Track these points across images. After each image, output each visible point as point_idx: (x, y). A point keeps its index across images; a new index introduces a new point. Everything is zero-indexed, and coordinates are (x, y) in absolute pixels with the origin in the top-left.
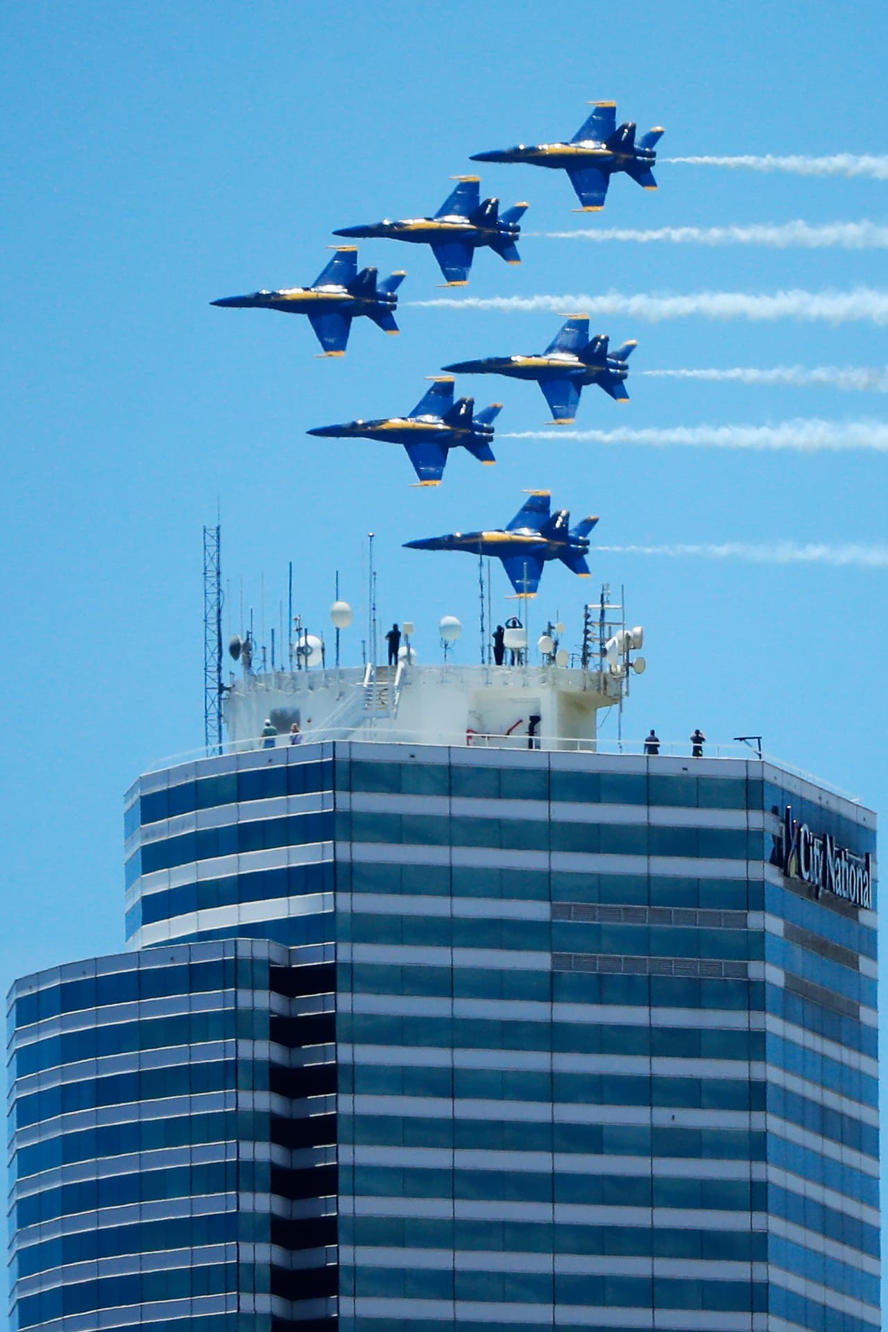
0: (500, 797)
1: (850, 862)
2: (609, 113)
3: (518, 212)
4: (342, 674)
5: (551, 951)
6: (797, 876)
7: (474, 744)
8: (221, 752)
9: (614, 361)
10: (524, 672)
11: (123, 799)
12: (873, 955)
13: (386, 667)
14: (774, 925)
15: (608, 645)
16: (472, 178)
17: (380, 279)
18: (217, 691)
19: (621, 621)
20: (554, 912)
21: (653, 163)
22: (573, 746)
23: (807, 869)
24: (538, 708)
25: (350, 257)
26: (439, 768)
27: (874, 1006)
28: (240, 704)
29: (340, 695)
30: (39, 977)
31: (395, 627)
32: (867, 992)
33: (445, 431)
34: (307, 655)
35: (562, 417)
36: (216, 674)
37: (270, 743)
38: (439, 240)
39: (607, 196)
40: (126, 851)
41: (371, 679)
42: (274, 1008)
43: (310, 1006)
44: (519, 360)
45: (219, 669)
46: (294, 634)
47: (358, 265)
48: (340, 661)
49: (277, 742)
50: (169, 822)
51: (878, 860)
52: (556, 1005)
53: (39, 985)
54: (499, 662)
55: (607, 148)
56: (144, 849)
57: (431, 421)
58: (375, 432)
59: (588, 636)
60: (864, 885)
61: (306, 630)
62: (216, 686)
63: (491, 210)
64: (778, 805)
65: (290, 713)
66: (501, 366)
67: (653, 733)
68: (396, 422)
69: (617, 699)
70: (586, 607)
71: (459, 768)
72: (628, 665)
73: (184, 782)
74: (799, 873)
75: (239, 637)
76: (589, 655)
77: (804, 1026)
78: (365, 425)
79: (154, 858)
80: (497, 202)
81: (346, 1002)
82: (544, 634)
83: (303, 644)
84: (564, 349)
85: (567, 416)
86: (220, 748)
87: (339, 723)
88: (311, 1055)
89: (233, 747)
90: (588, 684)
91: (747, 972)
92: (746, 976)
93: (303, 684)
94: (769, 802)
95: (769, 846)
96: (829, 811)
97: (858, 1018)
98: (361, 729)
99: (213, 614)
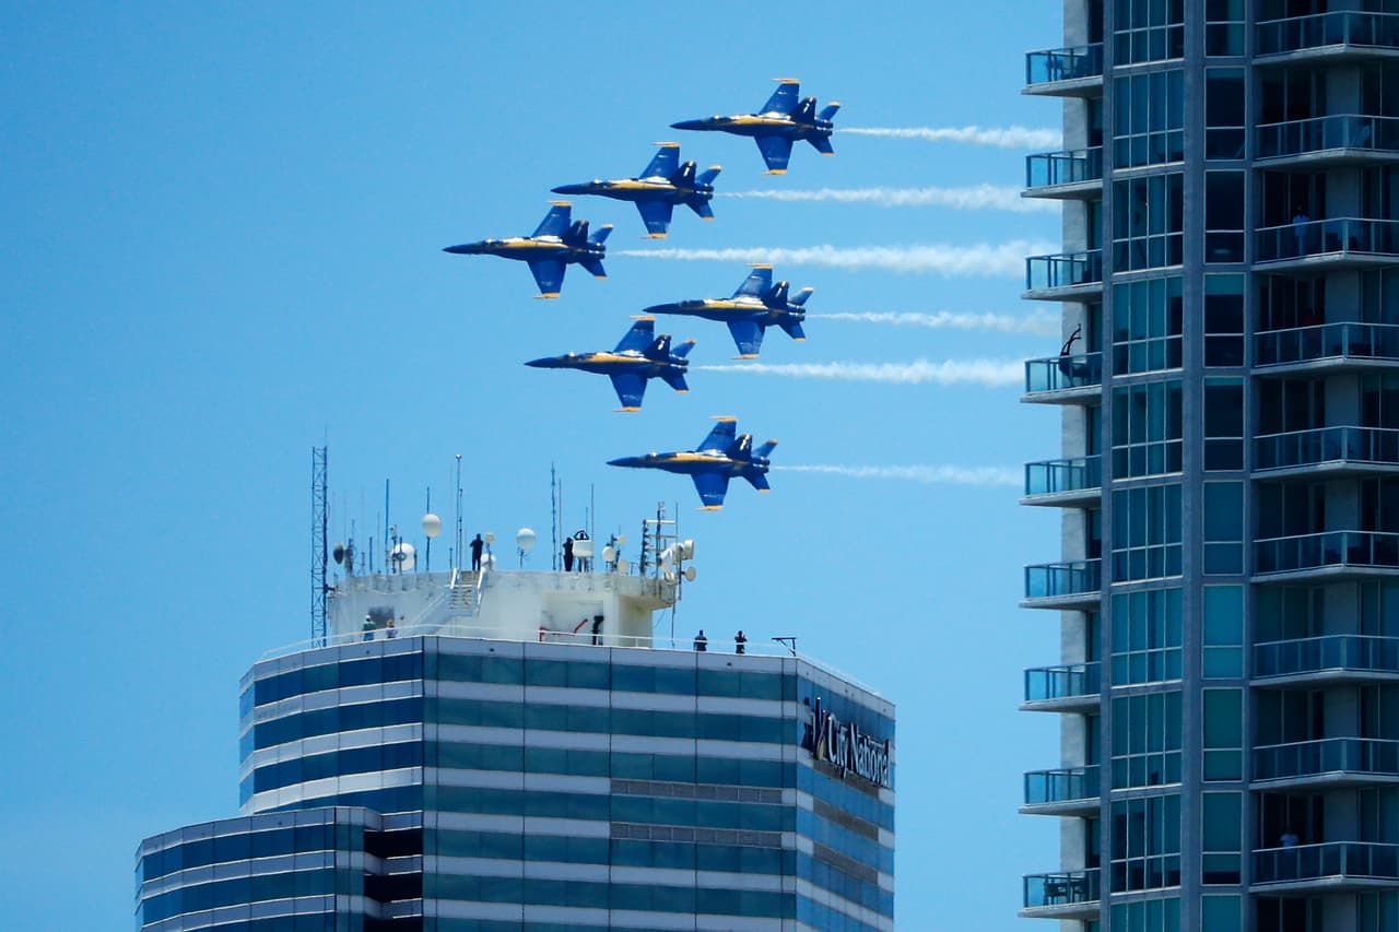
0: (567, 686)
1: (871, 748)
2: (794, 88)
3: (713, 174)
4: (431, 577)
5: (610, 820)
6: (825, 759)
7: (546, 640)
8: (325, 645)
9: (793, 306)
10: (590, 577)
11: (239, 683)
12: (890, 828)
13: (469, 572)
14: (805, 801)
15: (663, 555)
16: (672, 144)
17: (591, 231)
18: (322, 591)
19: (674, 534)
20: (613, 785)
21: (831, 133)
22: (632, 643)
23: (835, 752)
24: (602, 610)
25: (565, 211)
26: (515, 661)
27: (891, 873)
28: (342, 604)
29: (430, 595)
30: (163, 838)
31: (479, 536)
32: (885, 861)
33: (645, 363)
34: (401, 560)
35: (747, 353)
36: (321, 576)
37: (369, 637)
38: (642, 198)
39: (790, 161)
40: (241, 729)
41: (456, 582)
42: (368, 867)
43: (400, 866)
44: (710, 302)
45: (324, 572)
46: (391, 542)
47: (572, 218)
48: (430, 566)
49: (375, 636)
50: (278, 705)
51: (896, 746)
52: (613, 868)
53: (163, 844)
54: (568, 568)
55: (791, 120)
56: (257, 727)
57: (633, 355)
58: (584, 364)
59: (647, 547)
60: (884, 768)
61: (401, 539)
62: (322, 586)
63: (689, 173)
64: (810, 696)
65: (385, 611)
66: (694, 308)
67: (701, 633)
68: (602, 356)
69: (670, 602)
70: (645, 522)
71: (533, 661)
72: (681, 573)
73: (292, 670)
74: (828, 756)
75: (342, 544)
76: (646, 564)
77: (830, 889)
78: (576, 358)
79: (266, 735)
80: (694, 165)
81: (431, 864)
82: (608, 545)
83: (397, 551)
84: (751, 294)
85: (752, 352)
86: (325, 640)
87: (428, 620)
88: (398, 909)
89: (336, 640)
90: (646, 589)
91: (780, 841)
92: (780, 846)
93: (397, 586)
94: (801, 696)
95: (801, 733)
96: (854, 704)
97: (876, 883)
98: (448, 626)
99: (320, 524)
